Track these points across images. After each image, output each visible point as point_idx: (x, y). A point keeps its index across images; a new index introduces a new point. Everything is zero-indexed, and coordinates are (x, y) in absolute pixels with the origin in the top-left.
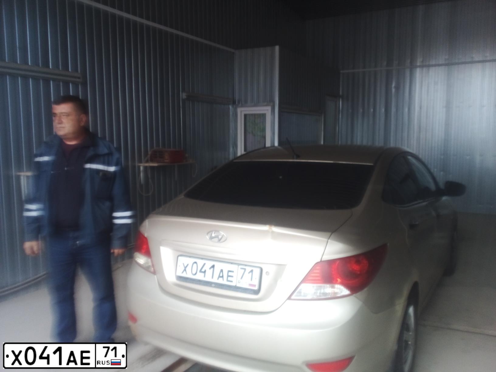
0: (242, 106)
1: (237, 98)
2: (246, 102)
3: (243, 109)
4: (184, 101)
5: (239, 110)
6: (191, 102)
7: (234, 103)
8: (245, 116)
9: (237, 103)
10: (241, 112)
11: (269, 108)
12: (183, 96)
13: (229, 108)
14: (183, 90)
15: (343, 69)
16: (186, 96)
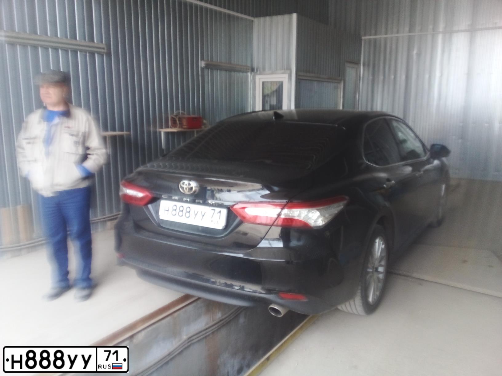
1: (255, 66)
2: (264, 69)
3: (261, 76)
4: (203, 69)
5: (258, 77)
6: (209, 70)
8: (263, 83)
9: (255, 71)
10: (260, 79)
11: (286, 76)
12: (202, 64)
13: (247, 77)
14: (202, 59)
15: (365, 35)
16: (205, 64)
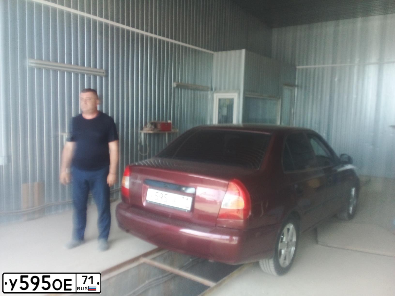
2: (220, 89)
3: (218, 94)
4: (174, 89)
5: (215, 95)
6: (179, 89)
7: (212, 90)
8: (220, 100)
11: (236, 94)
12: (174, 85)
13: (208, 94)
14: (174, 81)
15: (299, 65)
16: (176, 85)
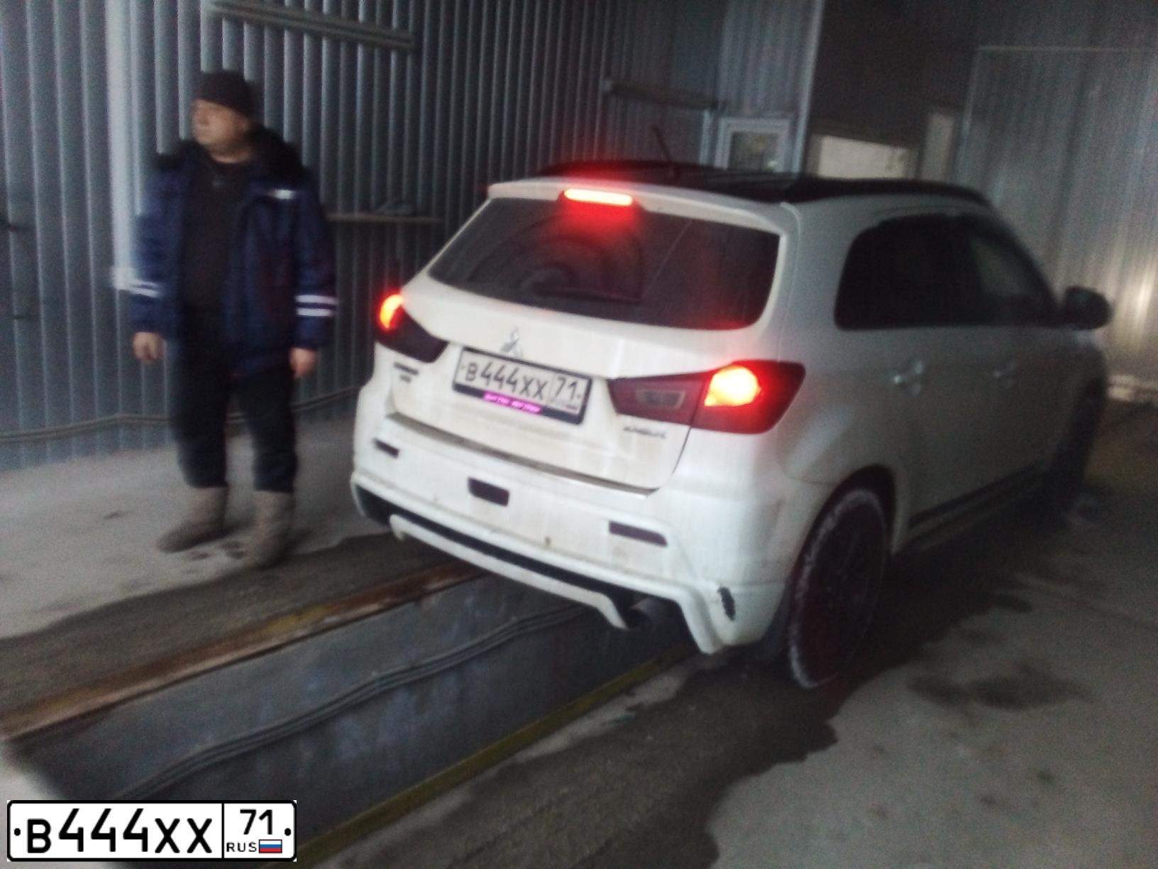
0: (731, 115)
1: (721, 96)
2: (739, 105)
3: (732, 121)
4: (606, 97)
5: (723, 122)
6: (620, 99)
7: (713, 105)
8: (736, 138)
9: (719, 108)
10: (728, 126)
11: (785, 124)
12: (606, 85)
13: (700, 119)
14: (608, 74)
15: (985, 42)
16: (613, 86)
